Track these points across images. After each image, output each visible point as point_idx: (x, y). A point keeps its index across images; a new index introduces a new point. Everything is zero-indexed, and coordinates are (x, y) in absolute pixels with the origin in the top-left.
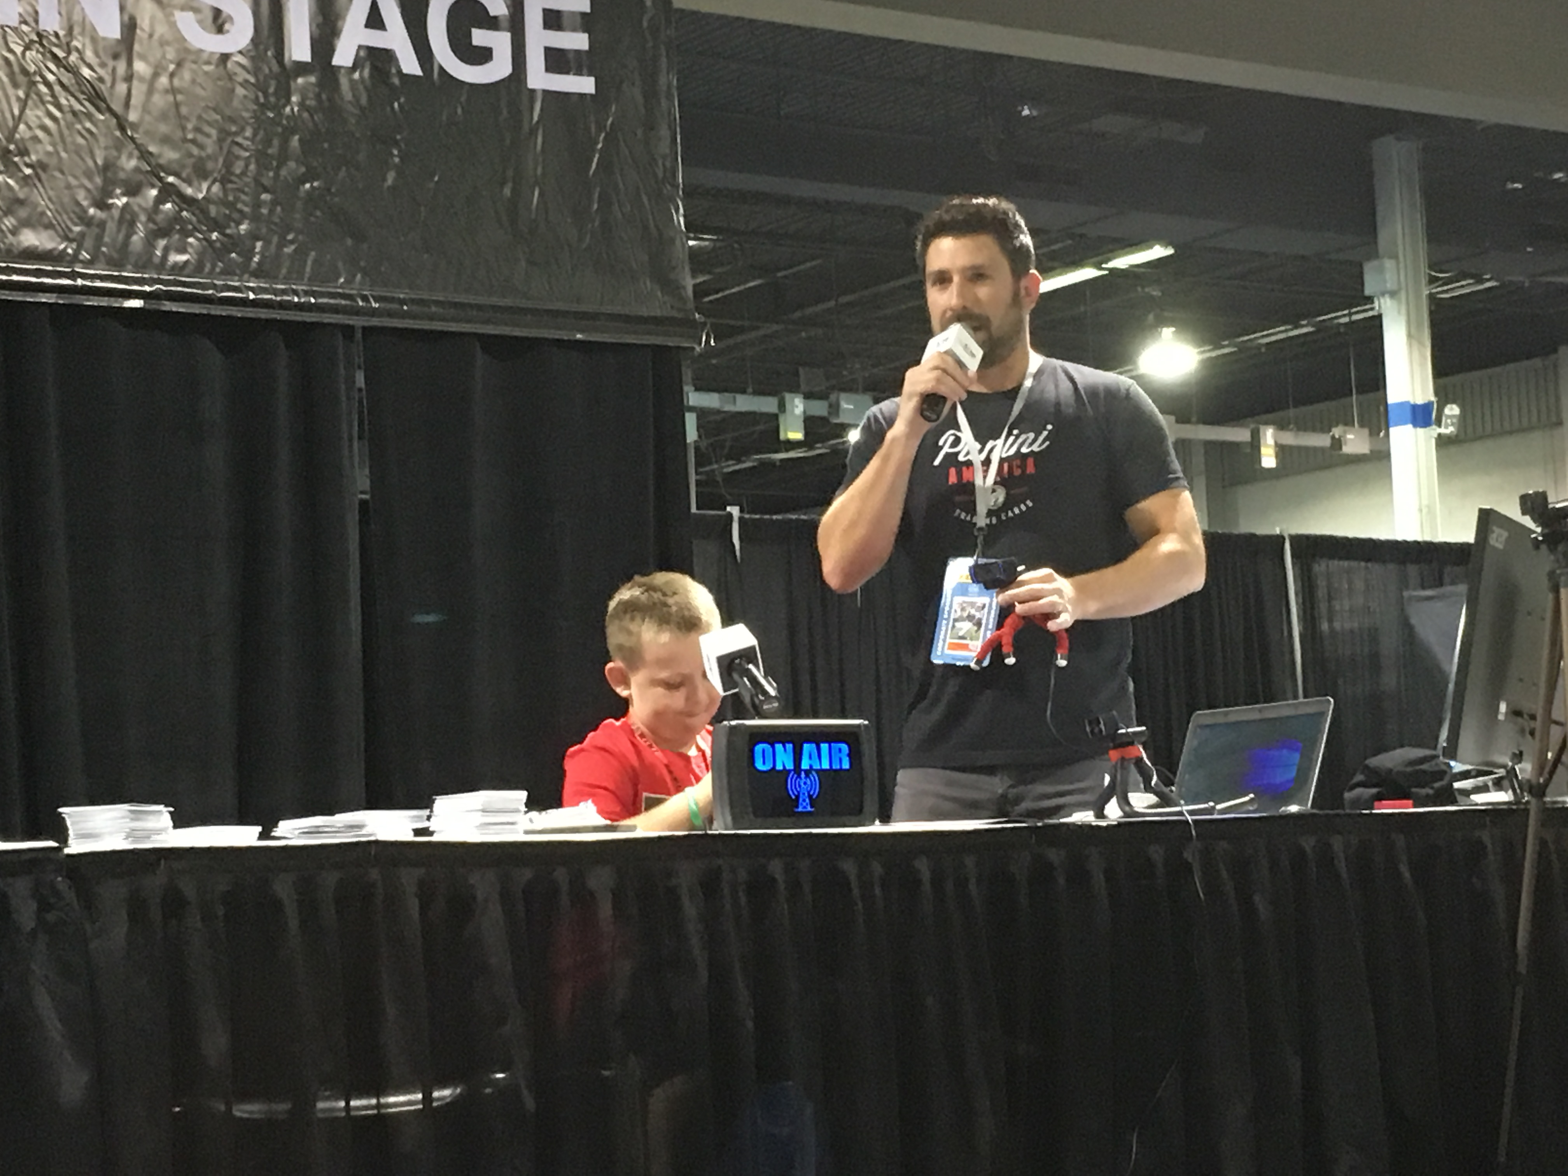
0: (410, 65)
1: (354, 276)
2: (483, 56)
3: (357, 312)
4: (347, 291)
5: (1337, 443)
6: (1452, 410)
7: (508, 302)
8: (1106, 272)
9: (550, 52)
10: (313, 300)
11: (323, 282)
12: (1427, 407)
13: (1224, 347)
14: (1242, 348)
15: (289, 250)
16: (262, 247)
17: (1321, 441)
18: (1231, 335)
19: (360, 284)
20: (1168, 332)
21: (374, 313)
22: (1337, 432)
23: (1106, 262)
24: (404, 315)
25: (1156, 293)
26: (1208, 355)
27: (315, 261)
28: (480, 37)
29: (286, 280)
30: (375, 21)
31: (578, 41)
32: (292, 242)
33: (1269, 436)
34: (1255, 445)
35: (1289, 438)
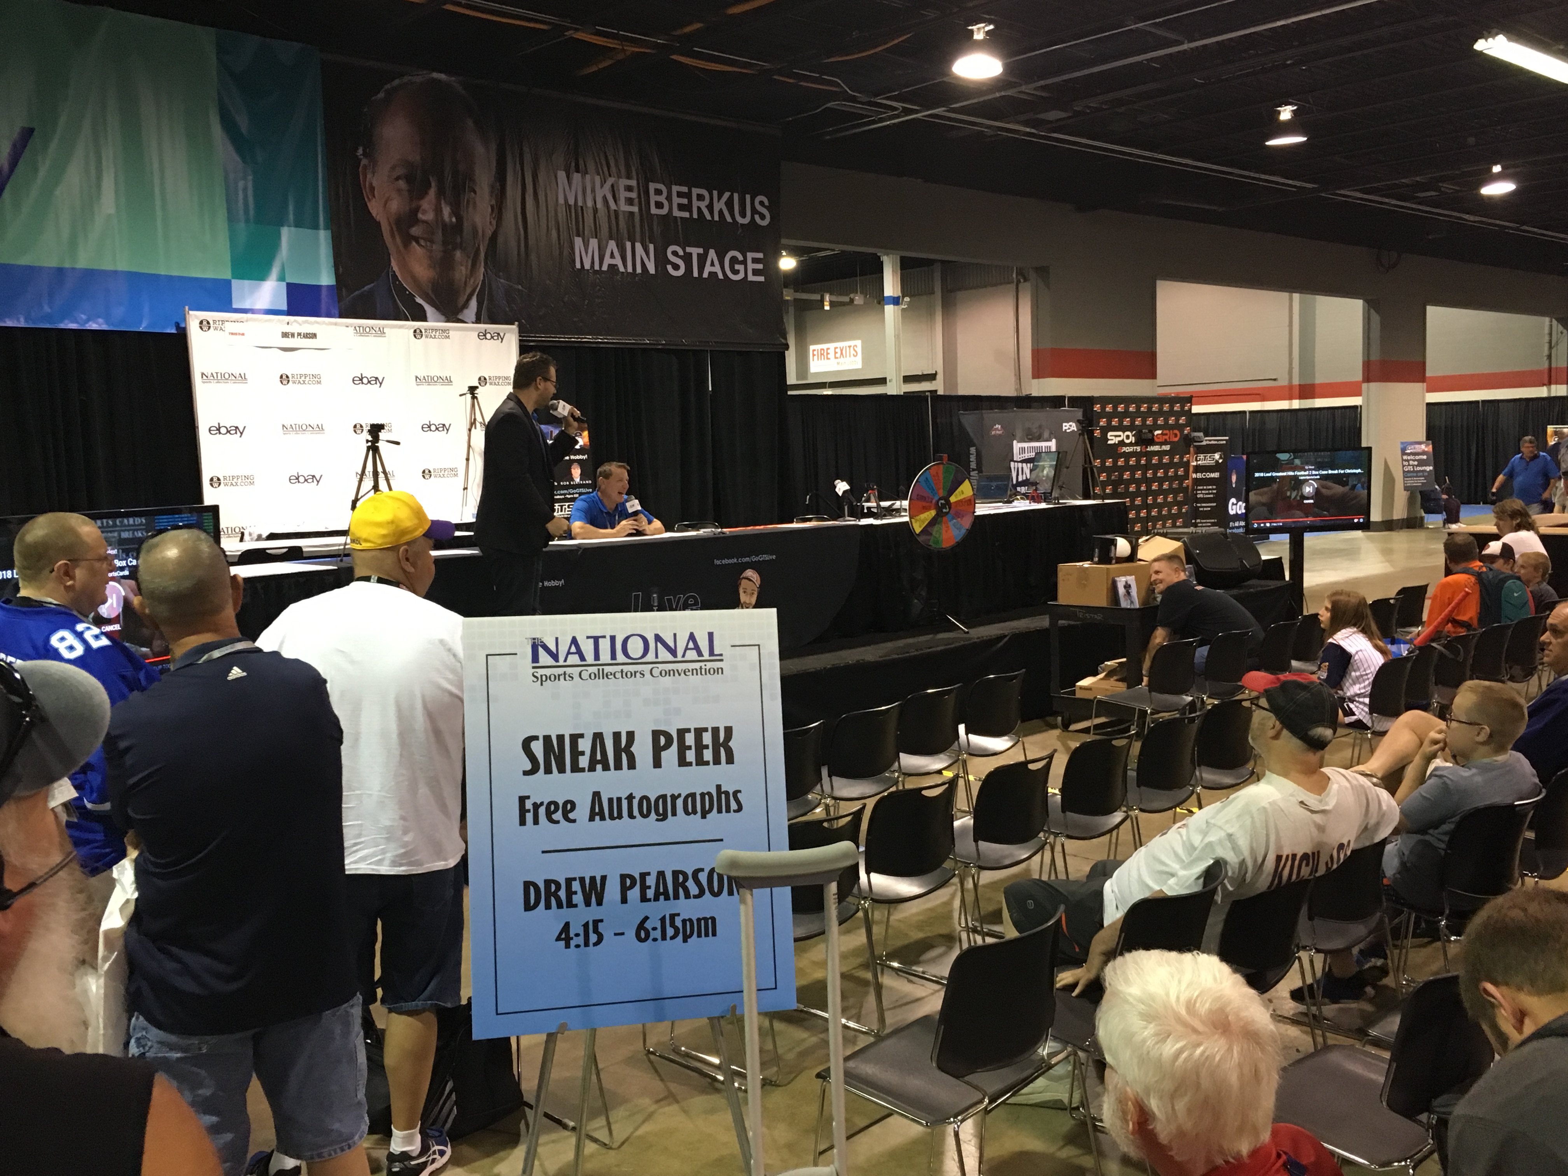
0: (721, 276)
2: (736, 272)
5: (852, 301)
6: (907, 299)
9: (753, 270)
12: (898, 298)
13: (800, 258)
14: (810, 258)
17: (846, 299)
20: (785, 251)
22: (852, 296)
26: (799, 261)
28: (737, 267)
30: (712, 264)
31: (760, 266)
33: (827, 297)
34: (822, 301)
35: (834, 298)
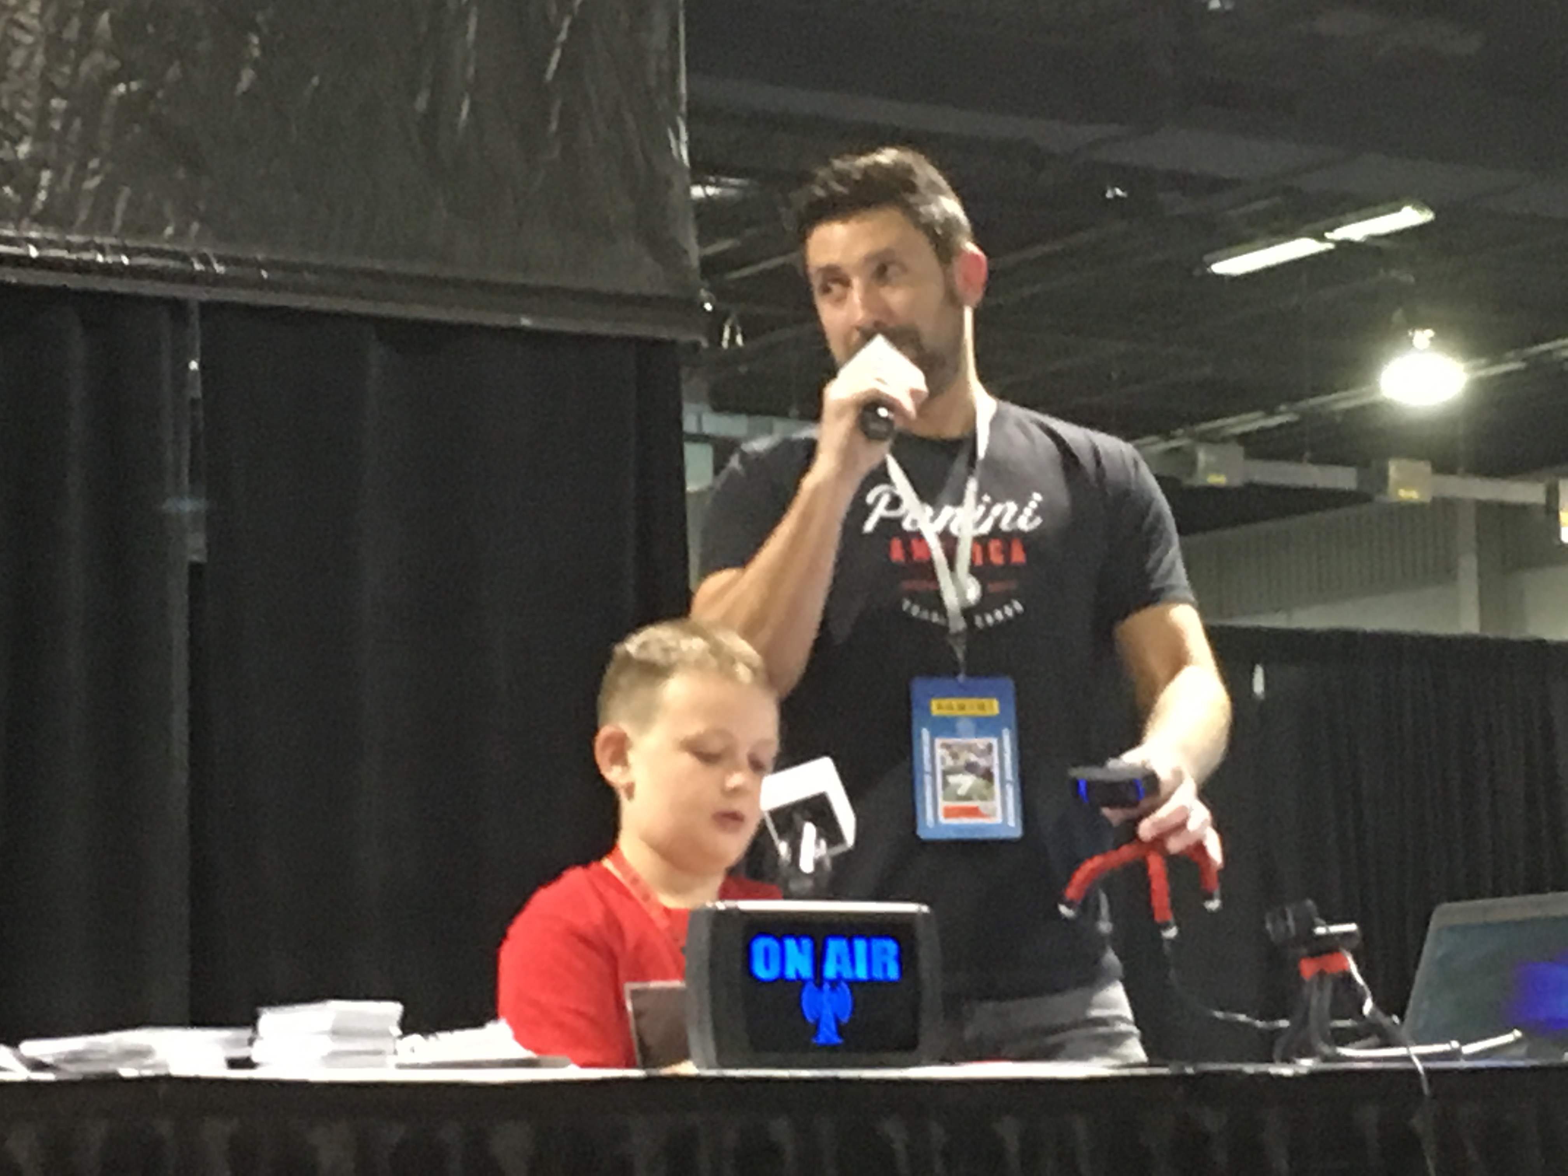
1: (188, 225)
3: (192, 278)
4: (179, 248)
7: (420, 268)
8: (1330, 246)
10: (125, 260)
11: (142, 232)
13: (1507, 362)
15: (92, 183)
16: (51, 180)
18: (1518, 344)
19: (197, 237)
20: (1423, 337)
21: (217, 281)
23: (1331, 230)
24: (261, 284)
25: (1409, 279)
26: (1482, 373)
27: (130, 203)
29: (85, 229)
32: (95, 173)
34: (1552, 509)
